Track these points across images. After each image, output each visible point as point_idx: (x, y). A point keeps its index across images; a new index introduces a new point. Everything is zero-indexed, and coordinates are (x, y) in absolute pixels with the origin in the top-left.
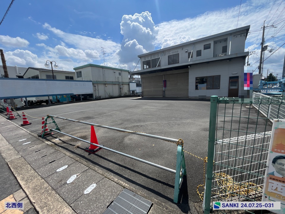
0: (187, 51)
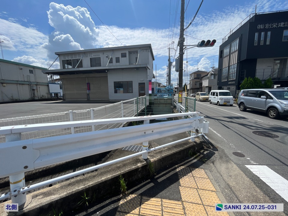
0: (107, 56)
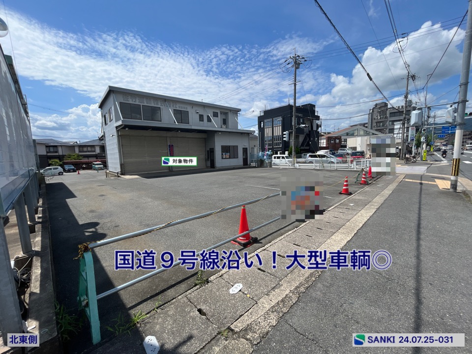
0: (198, 112)
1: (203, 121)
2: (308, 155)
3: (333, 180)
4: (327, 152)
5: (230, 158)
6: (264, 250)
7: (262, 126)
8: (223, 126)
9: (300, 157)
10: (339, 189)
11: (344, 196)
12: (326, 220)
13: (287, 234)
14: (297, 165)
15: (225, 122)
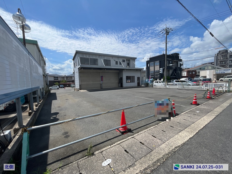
0: (115, 60)
1: (117, 64)
2: (175, 81)
3: (188, 95)
4: (187, 79)
5: (130, 82)
6: (132, 138)
7: (148, 66)
8: (127, 66)
9: (170, 82)
10: (191, 101)
11: (193, 106)
12: (178, 121)
13: (150, 128)
14: (168, 86)
15: (128, 64)
